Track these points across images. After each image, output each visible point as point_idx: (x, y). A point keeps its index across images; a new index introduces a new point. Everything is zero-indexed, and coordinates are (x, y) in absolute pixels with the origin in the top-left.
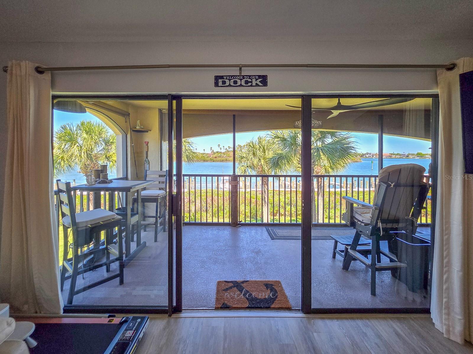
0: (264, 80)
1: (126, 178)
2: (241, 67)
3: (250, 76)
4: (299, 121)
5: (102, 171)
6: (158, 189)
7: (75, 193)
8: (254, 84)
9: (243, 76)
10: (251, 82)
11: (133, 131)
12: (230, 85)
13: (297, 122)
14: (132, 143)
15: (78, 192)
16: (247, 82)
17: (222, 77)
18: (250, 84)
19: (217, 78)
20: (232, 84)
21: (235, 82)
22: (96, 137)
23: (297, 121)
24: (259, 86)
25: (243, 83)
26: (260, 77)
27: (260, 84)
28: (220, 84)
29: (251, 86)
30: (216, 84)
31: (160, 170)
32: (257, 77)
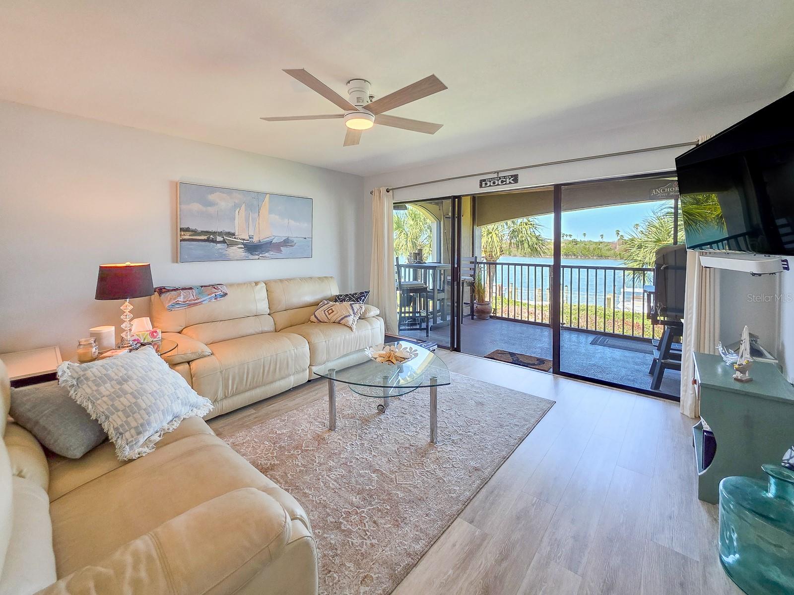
0: (515, 179)
1: (440, 263)
2: (498, 172)
3: (504, 177)
4: (658, 188)
5: (419, 254)
6: (470, 275)
7: (401, 269)
8: (508, 182)
9: (500, 177)
10: (506, 181)
11: (446, 217)
12: (490, 186)
13: (656, 191)
14: (444, 229)
15: (402, 268)
16: (502, 182)
17: (484, 180)
18: (504, 183)
19: (481, 181)
20: (492, 184)
21: (494, 183)
22: (421, 223)
23: (655, 189)
24: (512, 183)
25: (500, 183)
26: (512, 176)
27: (513, 182)
28: (483, 185)
29: (506, 184)
30: (481, 186)
31: (471, 256)
32: (510, 177)
